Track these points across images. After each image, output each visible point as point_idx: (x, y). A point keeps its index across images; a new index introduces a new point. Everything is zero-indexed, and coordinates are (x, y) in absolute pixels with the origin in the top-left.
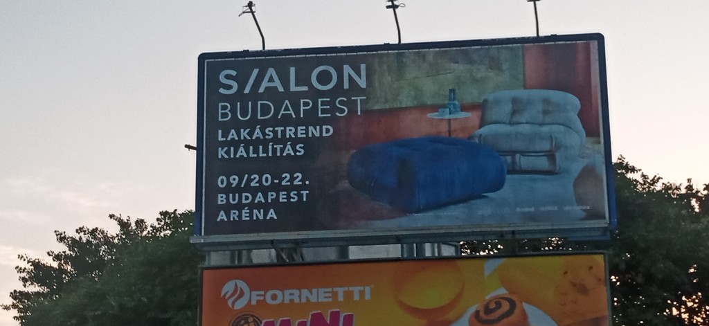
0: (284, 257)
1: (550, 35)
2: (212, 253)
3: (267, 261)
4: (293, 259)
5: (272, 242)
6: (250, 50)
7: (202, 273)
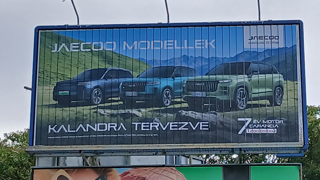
0: (88, 163)
1: (267, 20)
2: (39, 158)
3: (76, 165)
4: (94, 164)
5: (80, 151)
6: (69, 25)
7: (33, 171)
